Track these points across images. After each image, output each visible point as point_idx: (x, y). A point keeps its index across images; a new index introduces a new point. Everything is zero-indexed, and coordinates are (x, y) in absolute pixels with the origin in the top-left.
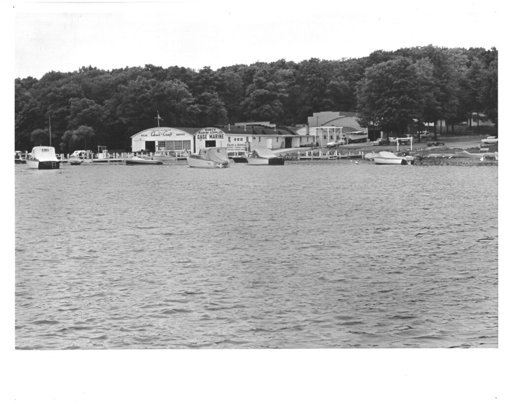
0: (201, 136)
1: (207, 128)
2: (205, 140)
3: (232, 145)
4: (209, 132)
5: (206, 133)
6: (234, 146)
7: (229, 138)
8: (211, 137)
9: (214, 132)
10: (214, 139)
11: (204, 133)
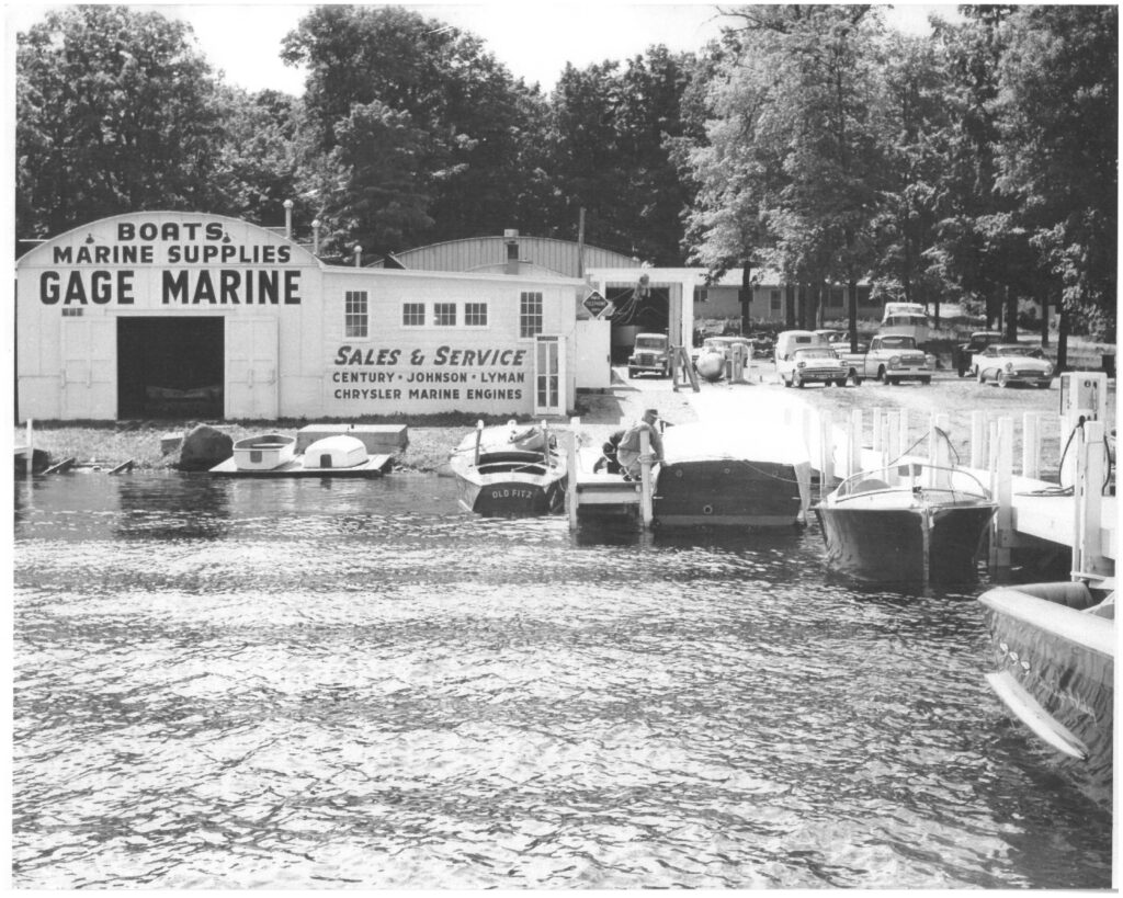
0: (75, 277)
1: (138, 220)
2: (115, 309)
3: (389, 356)
4: (160, 247)
5: (130, 254)
6: (404, 365)
7: (356, 304)
8: (173, 286)
9: (209, 253)
10: (204, 309)
11: (102, 254)
